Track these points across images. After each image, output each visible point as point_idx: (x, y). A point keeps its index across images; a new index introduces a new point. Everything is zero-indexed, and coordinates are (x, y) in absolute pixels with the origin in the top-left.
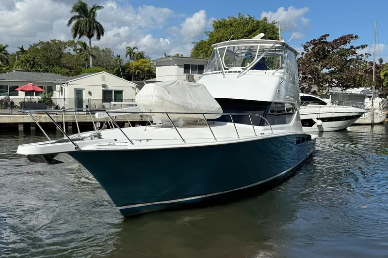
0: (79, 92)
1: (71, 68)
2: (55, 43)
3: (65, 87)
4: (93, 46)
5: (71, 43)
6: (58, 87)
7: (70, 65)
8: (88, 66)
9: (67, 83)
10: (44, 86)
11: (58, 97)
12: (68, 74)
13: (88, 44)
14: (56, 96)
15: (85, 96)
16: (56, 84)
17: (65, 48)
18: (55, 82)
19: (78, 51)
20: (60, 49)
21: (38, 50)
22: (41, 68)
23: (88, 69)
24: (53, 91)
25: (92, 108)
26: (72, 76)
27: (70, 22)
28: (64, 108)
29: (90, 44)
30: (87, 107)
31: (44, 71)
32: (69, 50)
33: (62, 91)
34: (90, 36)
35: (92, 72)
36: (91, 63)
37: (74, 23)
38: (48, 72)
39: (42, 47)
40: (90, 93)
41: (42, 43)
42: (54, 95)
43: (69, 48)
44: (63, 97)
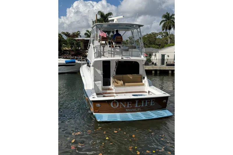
0: (163, 56)
1: (159, 45)
2: (153, 34)
3: (157, 54)
4: (170, 34)
5: (160, 33)
6: (154, 54)
7: (160, 43)
8: (168, 44)
9: (158, 52)
10: (148, 53)
11: (153, 58)
12: (158, 48)
13: (168, 33)
14: (153, 57)
15: (166, 57)
16: (153, 53)
17: (158, 36)
18: (153, 52)
19: (163, 37)
20: (155, 36)
21: (146, 38)
22: (147, 46)
23: (167, 45)
24: (151, 56)
25: (169, 63)
26: (160, 48)
27: (161, 23)
28: (156, 63)
29: (169, 33)
30: (166, 62)
31: (148, 47)
32: (159, 37)
33: (155, 55)
34: (170, 29)
35: (170, 46)
36: (169, 42)
37: (163, 24)
38: (149, 47)
39: (147, 36)
40: (168, 56)
41: (147, 34)
42: (152, 57)
43: (159, 36)
44: (156, 58)
